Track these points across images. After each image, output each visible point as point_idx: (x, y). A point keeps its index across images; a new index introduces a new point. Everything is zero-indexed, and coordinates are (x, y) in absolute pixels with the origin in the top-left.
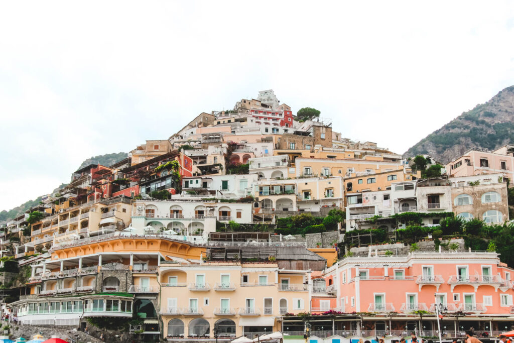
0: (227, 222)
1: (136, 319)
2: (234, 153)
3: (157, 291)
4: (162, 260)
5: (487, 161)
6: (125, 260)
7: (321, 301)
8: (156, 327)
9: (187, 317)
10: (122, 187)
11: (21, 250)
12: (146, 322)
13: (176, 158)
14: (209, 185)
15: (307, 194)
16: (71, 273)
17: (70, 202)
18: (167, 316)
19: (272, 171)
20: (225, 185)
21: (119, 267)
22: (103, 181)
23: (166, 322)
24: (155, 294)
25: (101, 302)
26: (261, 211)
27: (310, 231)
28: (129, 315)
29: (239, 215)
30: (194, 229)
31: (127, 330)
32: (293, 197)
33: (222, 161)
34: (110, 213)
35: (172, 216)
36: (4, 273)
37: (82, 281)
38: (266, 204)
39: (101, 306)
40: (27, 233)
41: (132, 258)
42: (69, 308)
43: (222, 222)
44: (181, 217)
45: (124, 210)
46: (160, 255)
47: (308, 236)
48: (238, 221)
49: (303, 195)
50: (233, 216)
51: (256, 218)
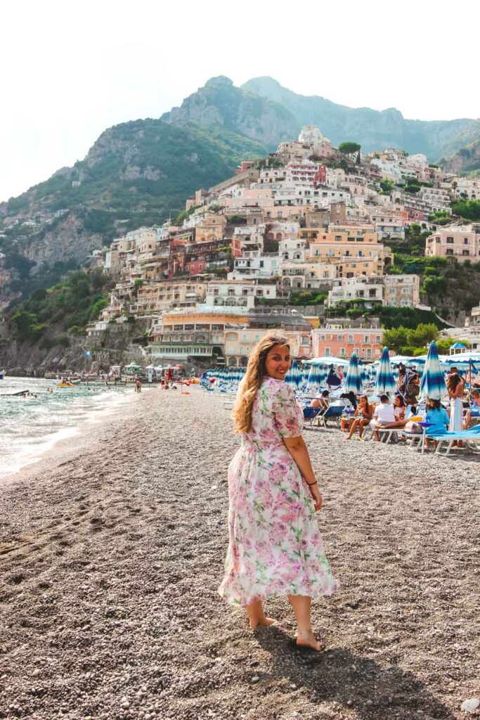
0: (261, 297)
1: (214, 357)
2: (270, 232)
3: (223, 343)
4: (226, 327)
5: (452, 239)
6: (207, 326)
7: (305, 349)
8: (222, 361)
9: (239, 356)
10: (193, 259)
11: (133, 308)
12: (218, 358)
13: (230, 245)
14: (251, 264)
15: (313, 274)
16: (179, 332)
17: (158, 269)
18: (229, 356)
19: (294, 251)
20: (262, 264)
21: (204, 330)
22: (179, 254)
23: (228, 358)
24: (222, 345)
25: (198, 349)
26: (282, 287)
27: (308, 304)
28: (210, 355)
29: (268, 292)
30: (242, 302)
31: (210, 362)
32: (303, 277)
33: (261, 241)
34: (192, 290)
35: (229, 294)
36: (128, 324)
37: (185, 337)
38: (287, 282)
39: (198, 351)
40: (135, 294)
41: (211, 326)
42: (181, 351)
43: (258, 297)
44: (234, 295)
45: (200, 288)
46: (225, 324)
47: (308, 307)
48: (267, 297)
49: (310, 275)
50: (265, 292)
51: (279, 293)
